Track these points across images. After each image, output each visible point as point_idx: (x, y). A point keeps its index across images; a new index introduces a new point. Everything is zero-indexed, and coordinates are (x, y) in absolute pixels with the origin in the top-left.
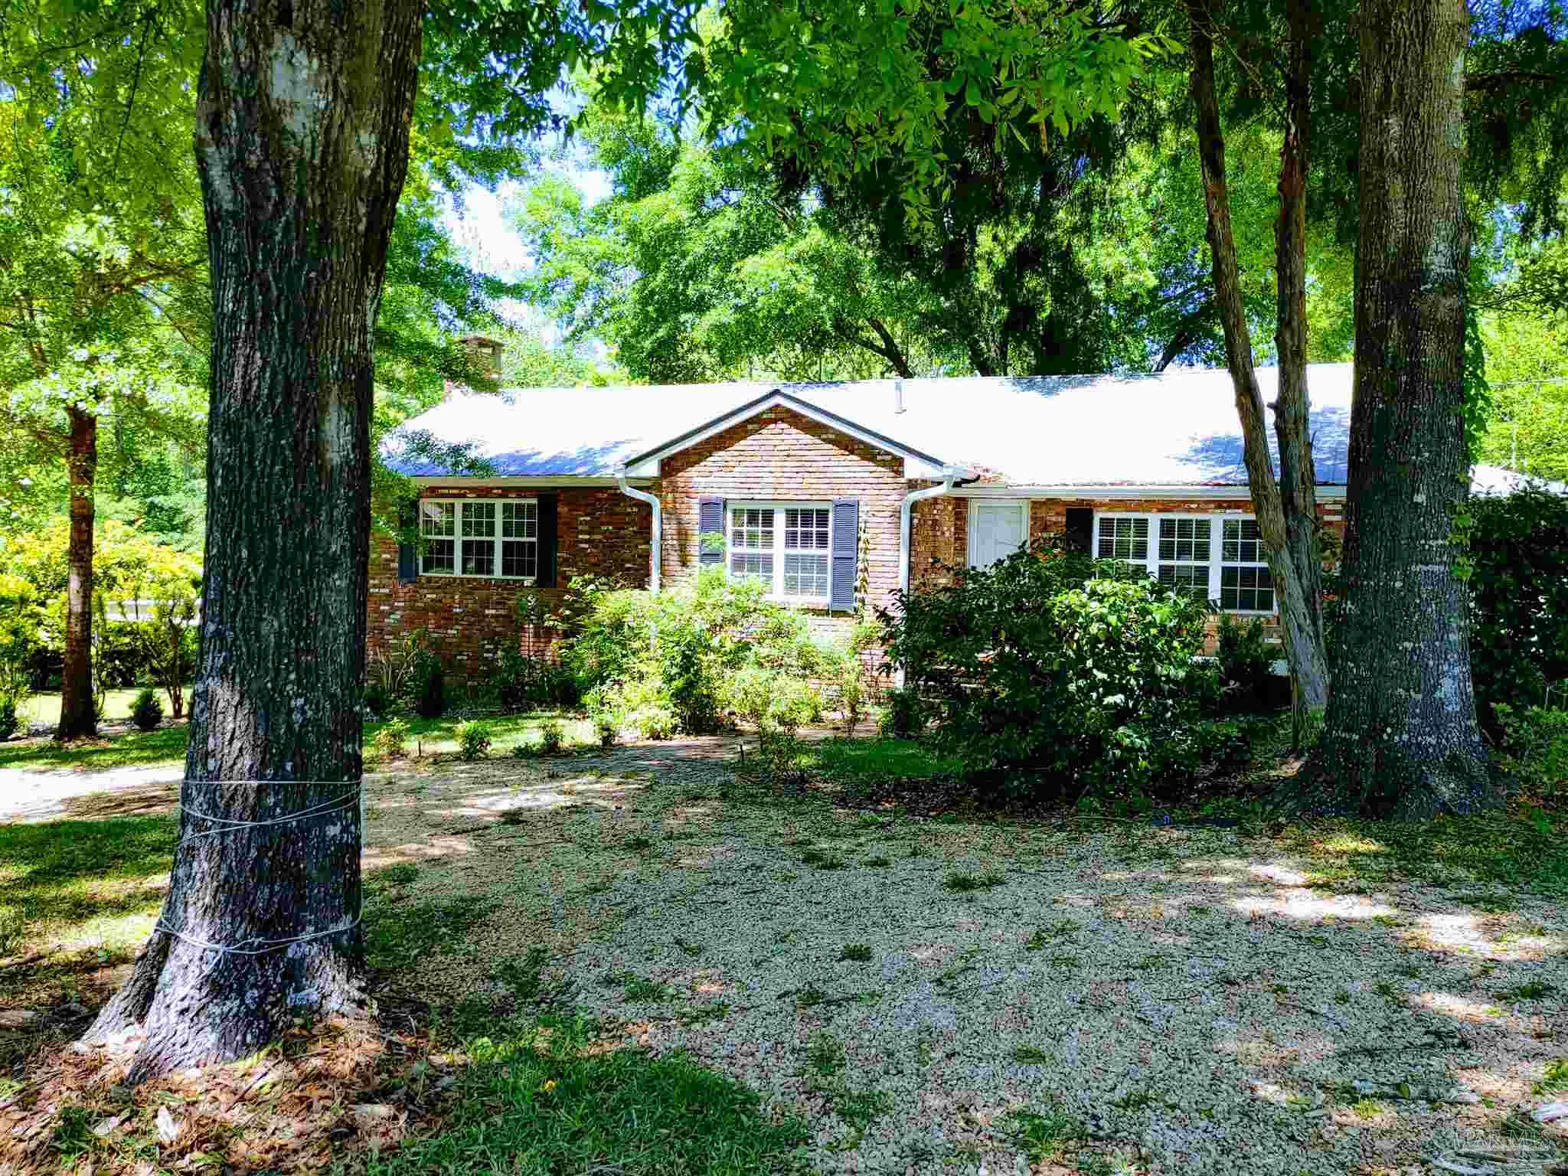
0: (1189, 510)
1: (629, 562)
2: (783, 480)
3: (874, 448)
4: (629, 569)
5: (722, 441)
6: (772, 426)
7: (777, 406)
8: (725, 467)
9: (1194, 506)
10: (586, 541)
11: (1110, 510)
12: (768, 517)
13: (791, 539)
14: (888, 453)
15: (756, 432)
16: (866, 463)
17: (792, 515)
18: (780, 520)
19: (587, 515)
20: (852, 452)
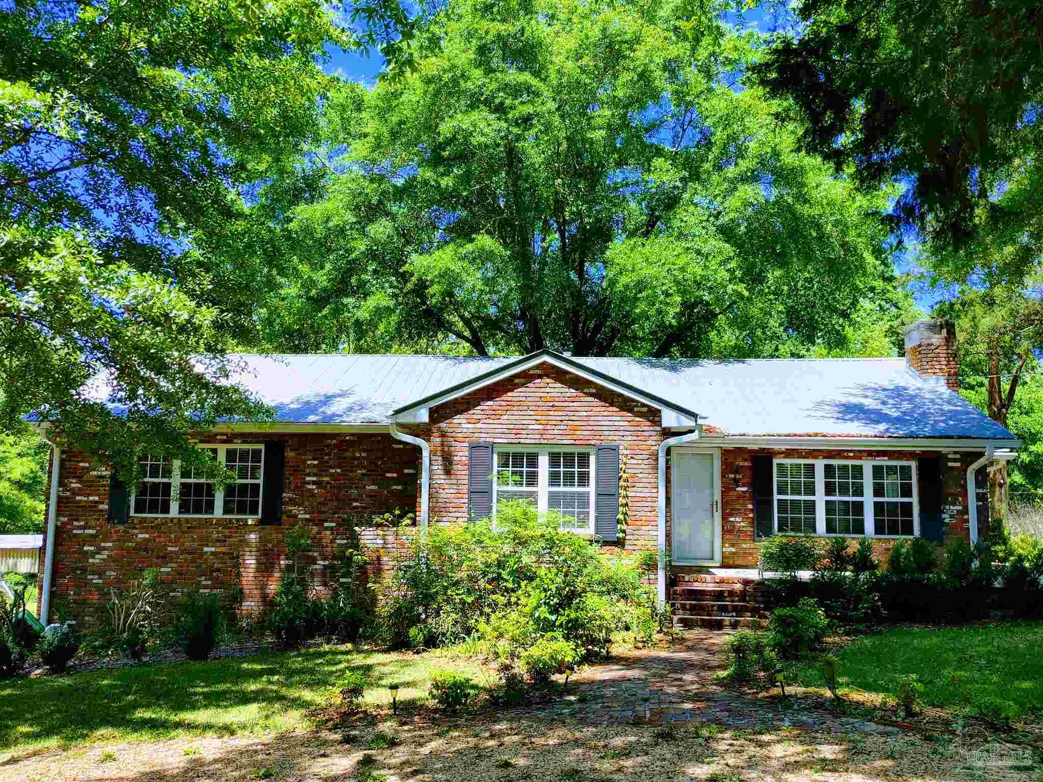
0: (848, 458)
1: (356, 501)
2: (549, 427)
3: (633, 400)
4: (356, 507)
5: (491, 393)
6: (539, 381)
7: (544, 363)
8: (495, 415)
9: (852, 454)
10: (314, 483)
11: (786, 457)
12: (533, 460)
13: (554, 479)
14: (644, 405)
15: (523, 385)
16: (625, 413)
17: (554, 459)
18: (544, 462)
19: (314, 459)
20: (612, 405)
